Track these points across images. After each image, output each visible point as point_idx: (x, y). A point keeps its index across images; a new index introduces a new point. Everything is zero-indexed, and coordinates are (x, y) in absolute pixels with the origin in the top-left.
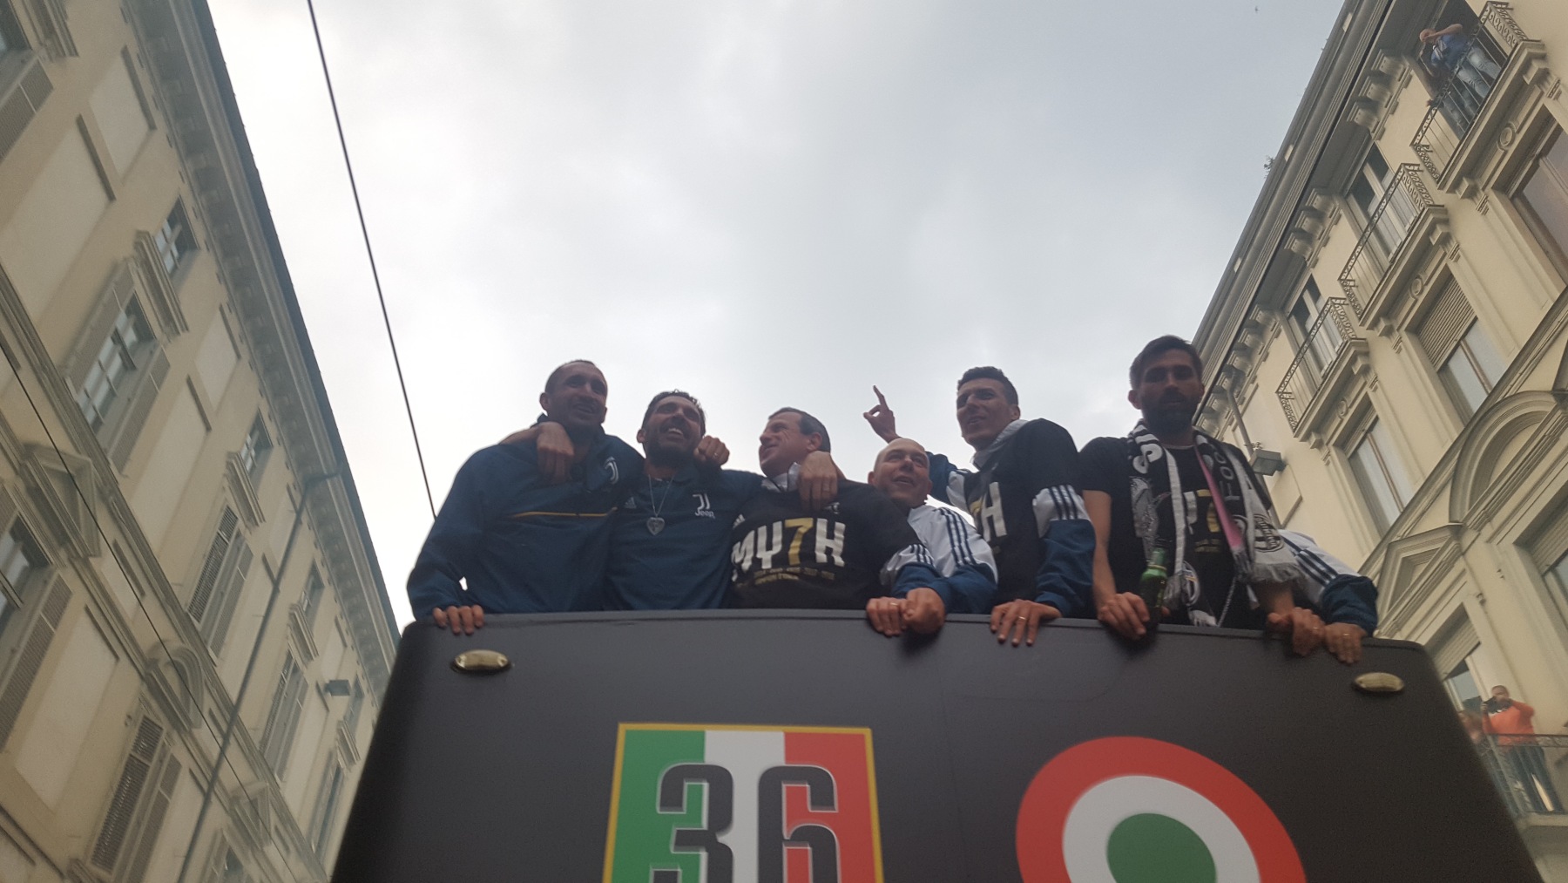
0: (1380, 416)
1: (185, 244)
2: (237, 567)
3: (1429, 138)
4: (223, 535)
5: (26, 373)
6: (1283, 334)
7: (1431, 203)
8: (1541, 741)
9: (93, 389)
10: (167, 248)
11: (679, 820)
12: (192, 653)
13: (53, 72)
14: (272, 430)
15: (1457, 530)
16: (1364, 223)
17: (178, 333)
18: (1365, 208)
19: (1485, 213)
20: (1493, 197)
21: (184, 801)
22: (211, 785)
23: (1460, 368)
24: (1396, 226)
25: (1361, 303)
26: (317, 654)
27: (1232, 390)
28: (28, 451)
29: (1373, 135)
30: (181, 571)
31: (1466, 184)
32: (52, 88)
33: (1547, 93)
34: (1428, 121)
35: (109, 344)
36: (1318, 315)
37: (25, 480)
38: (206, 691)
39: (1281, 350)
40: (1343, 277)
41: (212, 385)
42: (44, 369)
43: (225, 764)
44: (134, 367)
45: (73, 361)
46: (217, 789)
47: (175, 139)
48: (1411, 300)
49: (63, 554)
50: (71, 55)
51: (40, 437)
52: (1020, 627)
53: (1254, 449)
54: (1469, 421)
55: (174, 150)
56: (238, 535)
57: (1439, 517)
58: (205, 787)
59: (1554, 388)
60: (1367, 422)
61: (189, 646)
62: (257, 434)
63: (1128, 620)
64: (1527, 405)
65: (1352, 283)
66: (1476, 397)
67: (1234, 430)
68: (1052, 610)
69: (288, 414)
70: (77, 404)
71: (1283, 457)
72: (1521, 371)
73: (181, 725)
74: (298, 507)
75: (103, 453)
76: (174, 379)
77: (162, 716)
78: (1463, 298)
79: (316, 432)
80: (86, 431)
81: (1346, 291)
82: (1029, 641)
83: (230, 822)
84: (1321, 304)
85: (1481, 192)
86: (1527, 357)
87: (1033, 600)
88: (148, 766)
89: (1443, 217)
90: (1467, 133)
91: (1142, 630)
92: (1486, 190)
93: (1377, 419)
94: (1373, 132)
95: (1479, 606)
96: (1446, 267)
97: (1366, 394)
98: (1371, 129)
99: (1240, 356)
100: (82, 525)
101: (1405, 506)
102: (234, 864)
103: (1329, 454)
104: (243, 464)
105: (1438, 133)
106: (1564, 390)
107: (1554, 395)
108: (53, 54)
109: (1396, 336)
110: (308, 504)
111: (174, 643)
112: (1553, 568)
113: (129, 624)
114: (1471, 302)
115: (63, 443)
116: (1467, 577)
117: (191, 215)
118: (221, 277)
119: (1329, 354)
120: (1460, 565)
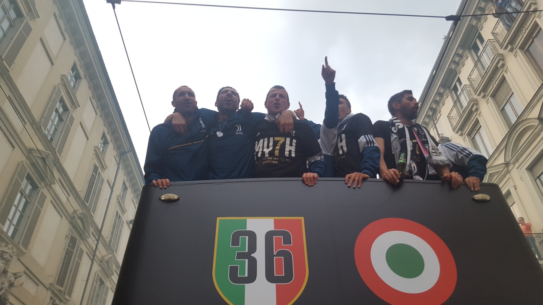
0: (482, 125)
1: (77, 77)
2: (99, 184)
3: (497, 31)
4: (94, 174)
5: (28, 126)
6: (449, 97)
7: (498, 53)
8: (534, 236)
9: (49, 129)
10: (71, 79)
11: (238, 249)
12: (85, 213)
13: (32, 24)
14: (108, 137)
15: (507, 164)
16: (476, 59)
17: (76, 108)
18: (476, 54)
19: (516, 57)
20: (519, 51)
21: (85, 262)
22: (94, 256)
23: (508, 109)
24: (487, 60)
25: (475, 87)
26: (126, 211)
27: (433, 115)
28: (30, 151)
29: (479, 29)
30: (81, 186)
31: (509, 47)
32: (32, 29)
33: (537, 16)
34: (497, 25)
35: (54, 113)
36: (461, 90)
37: (30, 161)
38: (91, 226)
39: (449, 102)
40: (469, 78)
41: (88, 125)
42: (34, 124)
43: (97, 250)
44: (63, 120)
45: (43, 120)
46: (95, 258)
47: (72, 42)
48: (492, 86)
49: (43, 184)
50: (37, 17)
51: (33, 146)
52: (356, 182)
53: (440, 136)
54: (511, 127)
55: (72, 46)
56: (99, 173)
57: (501, 160)
58: (92, 258)
59: (538, 118)
60: (477, 127)
61: (84, 211)
62: (103, 139)
63: (393, 177)
64: (530, 122)
65: (472, 80)
66: (513, 119)
67: (433, 129)
68: (367, 175)
69: (114, 132)
70: (45, 134)
71: (450, 139)
72: (528, 111)
73: (83, 238)
74: (118, 163)
75: (54, 150)
76: (76, 123)
77: (77, 235)
78: (509, 86)
79: (123, 137)
80: (48, 142)
81: (470, 83)
82: (359, 186)
83: (100, 268)
84: (462, 86)
85: (515, 49)
86: (529, 106)
87: (360, 172)
88: (73, 252)
89: (502, 58)
90: (510, 29)
91: (398, 181)
92: (517, 49)
93: (481, 126)
94: (479, 28)
95: (514, 190)
96: (503, 75)
97: (477, 118)
98: (478, 27)
99: (435, 104)
100: (49, 174)
101: (490, 156)
102: (102, 283)
103: (465, 138)
104: (99, 149)
105: (500, 29)
106: (542, 118)
107: (538, 120)
108: (32, 18)
109: (487, 98)
110: (121, 161)
111: (80, 211)
112: (539, 177)
113: (65, 205)
114: (511, 87)
115: (41, 147)
116: (510, 180)
117: (79, 67)
118: (89, 88)
119: (465, 104)
120: (508, 176)
